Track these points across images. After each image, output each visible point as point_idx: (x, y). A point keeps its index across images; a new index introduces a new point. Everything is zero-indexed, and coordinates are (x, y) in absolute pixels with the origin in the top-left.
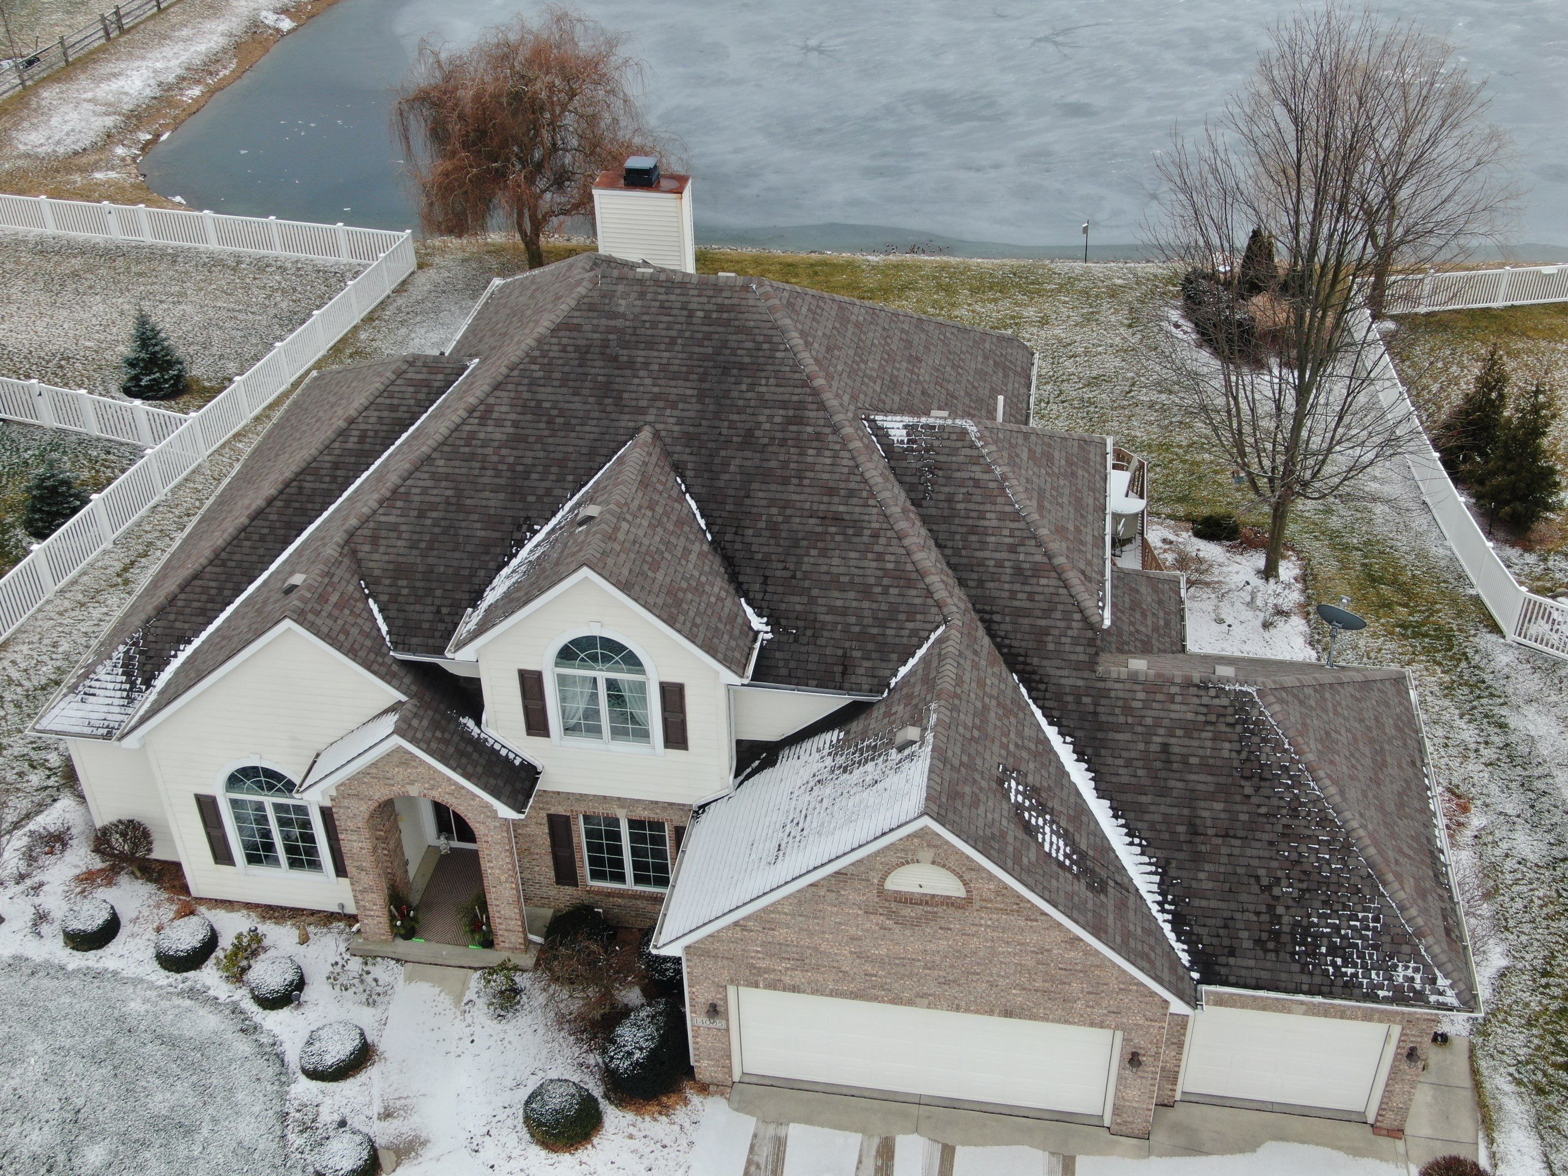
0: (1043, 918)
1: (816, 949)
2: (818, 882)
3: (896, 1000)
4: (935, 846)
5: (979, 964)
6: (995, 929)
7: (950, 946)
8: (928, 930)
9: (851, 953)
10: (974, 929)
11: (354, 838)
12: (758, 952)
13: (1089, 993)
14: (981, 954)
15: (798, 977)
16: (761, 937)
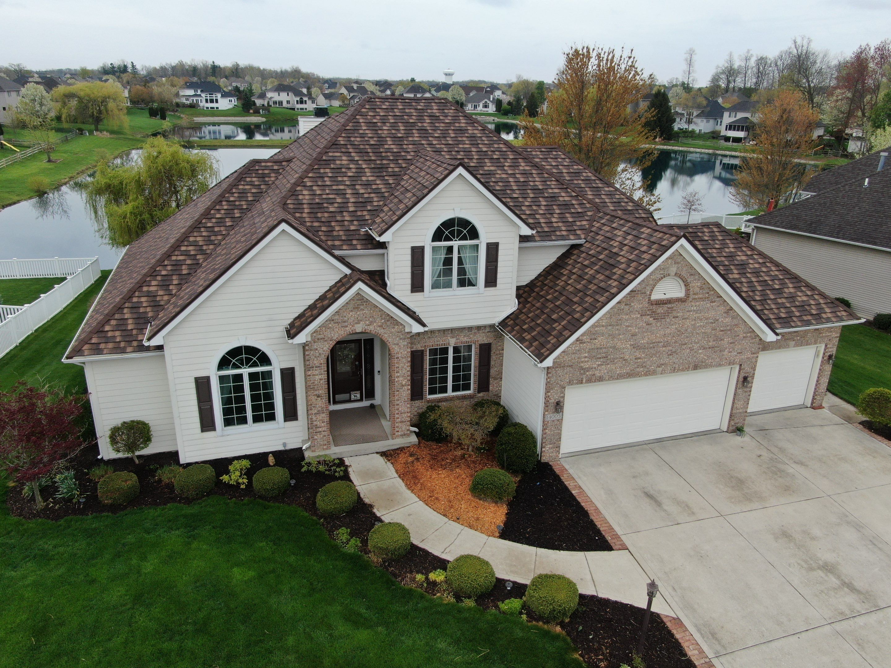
0: (718, 299)
1: (614, 347)
2: (622, 300)
3: (649, 373)
4: (678, 263)
5: (687, 337)
6: (696, 312)
7: (676, 329)
8: (668, 320)
9: (631, 345)
10: (688, 314)
11: (317, 372)
12: (586, 357)
13: (731, 343)
14: (689, 330)
15: (603, 370)
16: (589, 346)
